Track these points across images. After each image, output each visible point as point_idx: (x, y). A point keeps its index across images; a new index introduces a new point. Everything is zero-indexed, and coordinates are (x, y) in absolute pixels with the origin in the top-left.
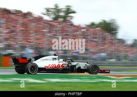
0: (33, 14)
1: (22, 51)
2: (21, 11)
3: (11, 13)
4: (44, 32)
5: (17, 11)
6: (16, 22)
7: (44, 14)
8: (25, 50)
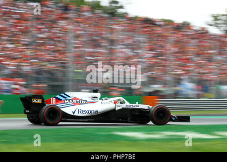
0: (192, 25)
1: (175, 86)
2: (172, 21)
3: (156, 25)
4: (211, 53)
5: (165, 21)
6: (165, 40)
7: (210, 25)
8: (180, 84)
